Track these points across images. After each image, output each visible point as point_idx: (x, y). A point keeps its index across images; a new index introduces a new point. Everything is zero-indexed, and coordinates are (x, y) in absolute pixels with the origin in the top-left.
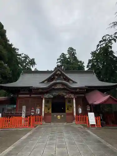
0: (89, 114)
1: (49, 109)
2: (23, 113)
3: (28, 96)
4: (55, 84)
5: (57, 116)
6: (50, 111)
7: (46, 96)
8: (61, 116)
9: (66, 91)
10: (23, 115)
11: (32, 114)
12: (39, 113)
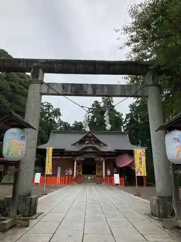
0: (115, 175)
1: (79, 171)
2: (58, 173)
3: (60, 157)
4: (86, 148)
5: (88, 177)
6: (81, 173)
7: (78, 158)
8: (91, 177)
9: (96, 155)
10: (59, 175)
11: (67, 174)
12: (71, 174)
